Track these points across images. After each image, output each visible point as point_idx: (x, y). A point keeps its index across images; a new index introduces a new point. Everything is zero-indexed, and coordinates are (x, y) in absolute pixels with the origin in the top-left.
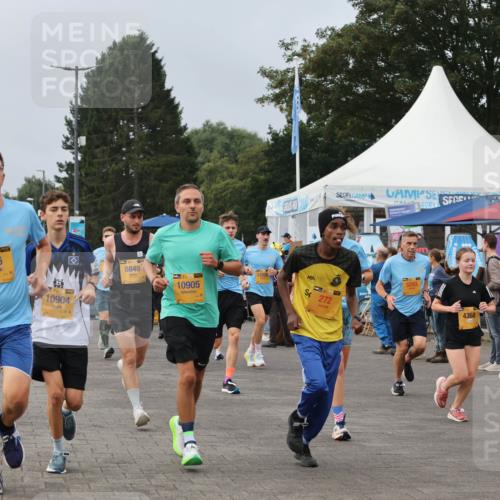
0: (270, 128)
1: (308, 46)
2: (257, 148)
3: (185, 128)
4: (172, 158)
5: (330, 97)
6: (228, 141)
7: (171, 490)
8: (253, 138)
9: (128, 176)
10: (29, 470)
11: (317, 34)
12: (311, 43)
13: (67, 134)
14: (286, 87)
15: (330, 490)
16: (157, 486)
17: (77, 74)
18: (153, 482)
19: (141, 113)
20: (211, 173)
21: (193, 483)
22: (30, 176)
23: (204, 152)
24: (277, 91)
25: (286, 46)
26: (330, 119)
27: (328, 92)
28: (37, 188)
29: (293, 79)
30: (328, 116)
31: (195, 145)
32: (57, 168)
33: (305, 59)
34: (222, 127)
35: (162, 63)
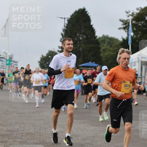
0: (122, 37)
1: (134, 13)
2: (118, 43)
3: (97, 36)
4: (93, 45)
5: (140, 28)
6: (109, 41)
7: (91, 145)
8: (117, 40)
9: (79, 51)
10: (48, 138)
11: (137, 9)
12: (135, 12)
13: (61, 37)
14: (127, 25)
15: (138, 145)
16: (87, 143)
17: (65, 20)
18: (86, 142)
19: (84, 32)
20: (104, 50)
21: (98, 143)
22: (50, 50)
23: (102, 44)
24: (124, 26)
25: (127, 13)
26: (140, 35)
27: (139, 26)
28: (52, 54)
29: (129, 23)
30: (139, 34)
31: (100, 41)
32: (58, 47)
33: (133, 16)
34: (108, 36)
35: (90, 17)
